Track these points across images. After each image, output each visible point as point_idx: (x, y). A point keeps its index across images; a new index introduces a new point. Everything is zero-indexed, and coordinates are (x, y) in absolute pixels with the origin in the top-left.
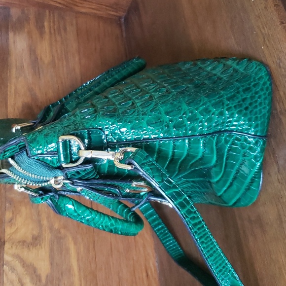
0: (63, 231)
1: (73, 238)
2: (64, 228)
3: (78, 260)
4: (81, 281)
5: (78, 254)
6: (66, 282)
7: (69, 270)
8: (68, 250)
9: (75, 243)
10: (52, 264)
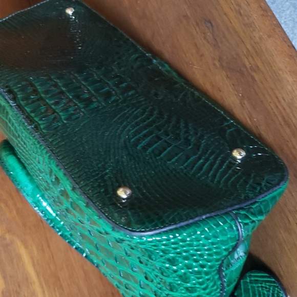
0: (8, 236)
1: (22, 241)
2: (8, 232)
3: (34, 265)
4: (42, 288)
5: (32, 258)
6: (26, 294)
7: (27, 278)
8: (19, 257)
9: (26, 247)
10: (4, 278)
